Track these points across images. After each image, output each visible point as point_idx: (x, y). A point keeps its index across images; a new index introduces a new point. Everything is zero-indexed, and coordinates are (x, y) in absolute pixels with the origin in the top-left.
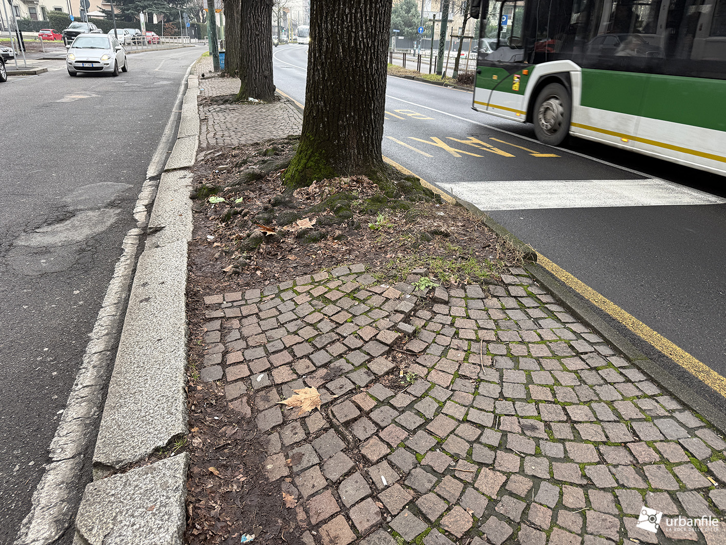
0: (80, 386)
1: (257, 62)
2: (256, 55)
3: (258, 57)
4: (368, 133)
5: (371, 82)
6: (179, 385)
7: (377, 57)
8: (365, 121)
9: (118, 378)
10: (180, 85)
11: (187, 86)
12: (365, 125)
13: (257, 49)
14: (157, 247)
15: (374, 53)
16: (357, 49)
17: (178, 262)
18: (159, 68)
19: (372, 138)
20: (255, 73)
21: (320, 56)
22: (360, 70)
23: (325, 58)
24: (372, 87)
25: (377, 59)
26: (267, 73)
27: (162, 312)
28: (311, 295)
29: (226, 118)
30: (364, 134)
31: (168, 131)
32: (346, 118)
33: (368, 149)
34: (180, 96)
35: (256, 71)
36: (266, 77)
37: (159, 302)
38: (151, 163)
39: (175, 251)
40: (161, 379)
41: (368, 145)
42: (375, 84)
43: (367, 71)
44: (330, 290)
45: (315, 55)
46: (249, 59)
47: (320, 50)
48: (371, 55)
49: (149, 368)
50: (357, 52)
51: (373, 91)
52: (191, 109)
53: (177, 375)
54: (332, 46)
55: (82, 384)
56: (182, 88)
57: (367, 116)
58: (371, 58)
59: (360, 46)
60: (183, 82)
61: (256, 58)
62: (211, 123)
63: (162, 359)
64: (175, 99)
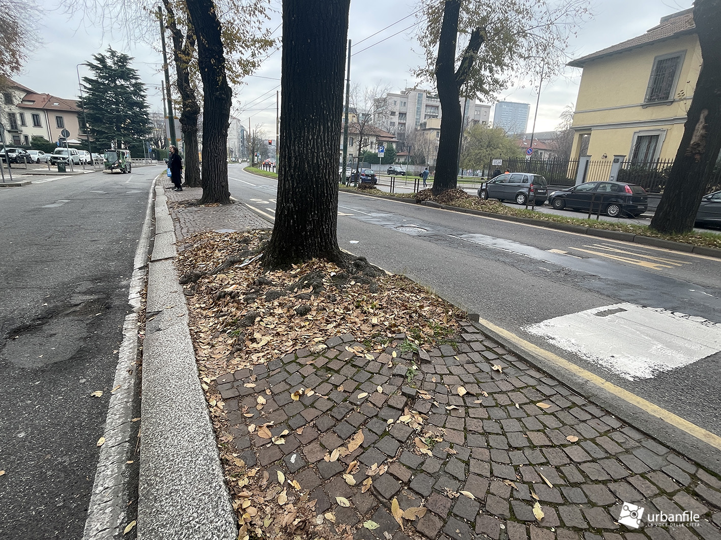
0: (101, 488)
1: (215, 175)
2: (215, 171)
3: (217, 172)
4: (328, 226)
5: (329, 189)
6: (219, 479)
7: (333, 170)
8: (326, 217)
9: (148, 476)
10: (148, 193)
11: (155, 194)
12: (326, 220)
13: (216, 166)
14: (159, 330)
15: (331, 168)
16: (319, 165)
17: (184, 344)
18: (128, 181)
19: (331, 229)
20: (215, 184)
21: (290, 170)
22: (321, 180)
23: (294, 171)
24: (330, 192)
25: (333, 172)
26: (224, 184)
27: (179, 397)
28: (315, 367)
29: (194, 217)
30: (326, 227)
31: (146, 229)
32: (312, 215)
33: (328, 237)
34: (150, 201)
35: (215, 182)
36: (223, 187)
37: (174, 386)
38: (137, 256)
39: (178, 333)
40: (196, 473)
41: (328, 235)
42: (332, 190)
43: (326, 181)
44: (330, 360)
45: (285, 169)
46: (210, 173)
47: (290, 166)
48: (329, 170)
49: (181, 461)
50: (319, 167)
51: (331, 196)
52: (162, 211)
53: (214, 468)
54: (299, 162)
55: (102, 485)
56: (151, 195)
57: (327, 213)
58: (329, 171)
59: (321, 163)
60: (151, 191)
61: (215, 172)
62: (182, 221)
63: (192, 450)
64: (147, 203)
